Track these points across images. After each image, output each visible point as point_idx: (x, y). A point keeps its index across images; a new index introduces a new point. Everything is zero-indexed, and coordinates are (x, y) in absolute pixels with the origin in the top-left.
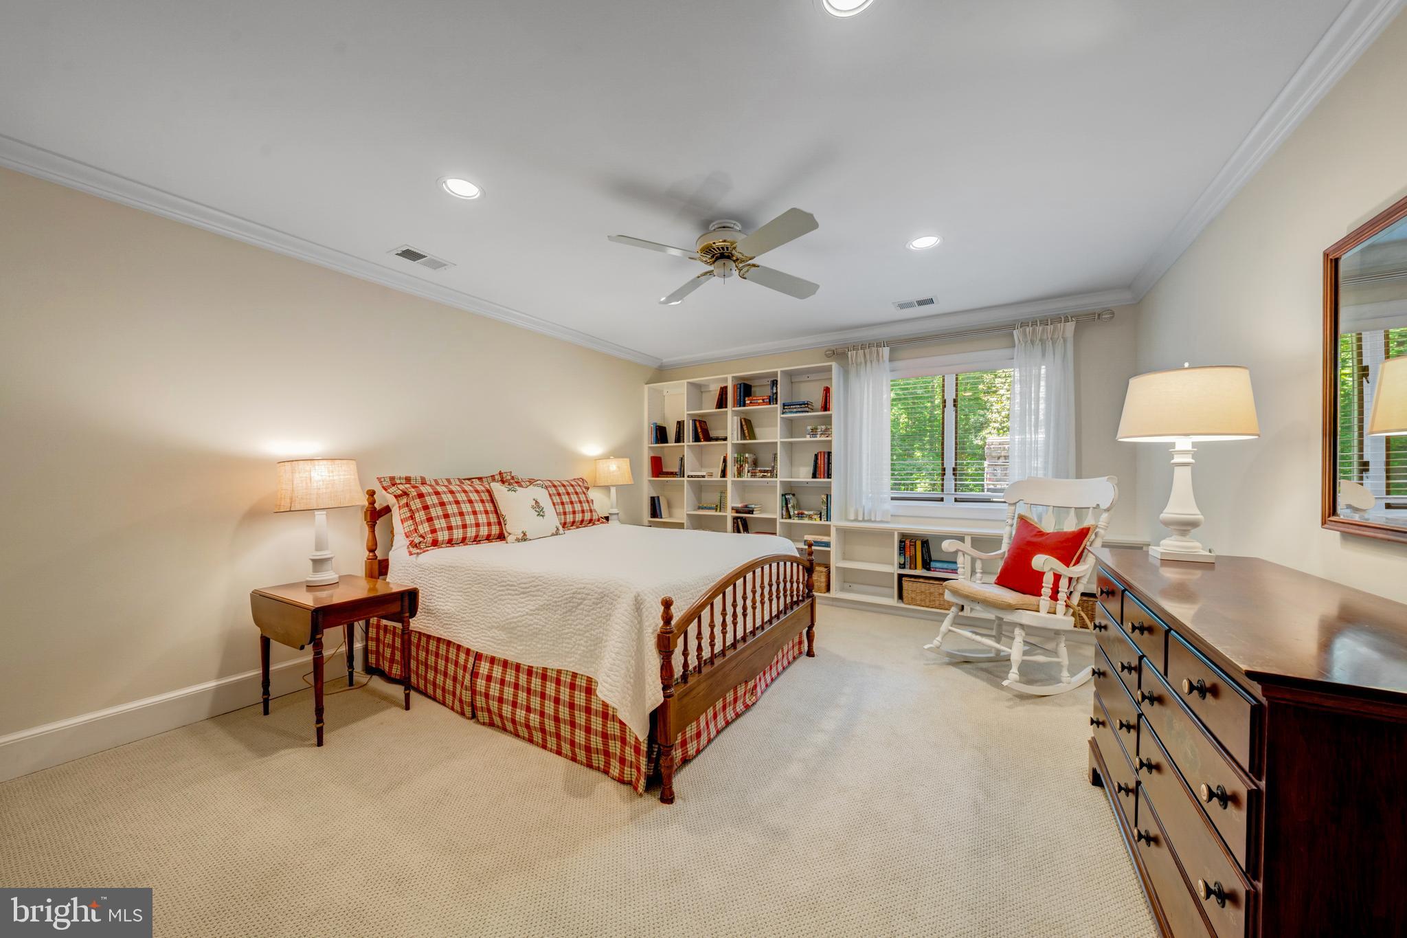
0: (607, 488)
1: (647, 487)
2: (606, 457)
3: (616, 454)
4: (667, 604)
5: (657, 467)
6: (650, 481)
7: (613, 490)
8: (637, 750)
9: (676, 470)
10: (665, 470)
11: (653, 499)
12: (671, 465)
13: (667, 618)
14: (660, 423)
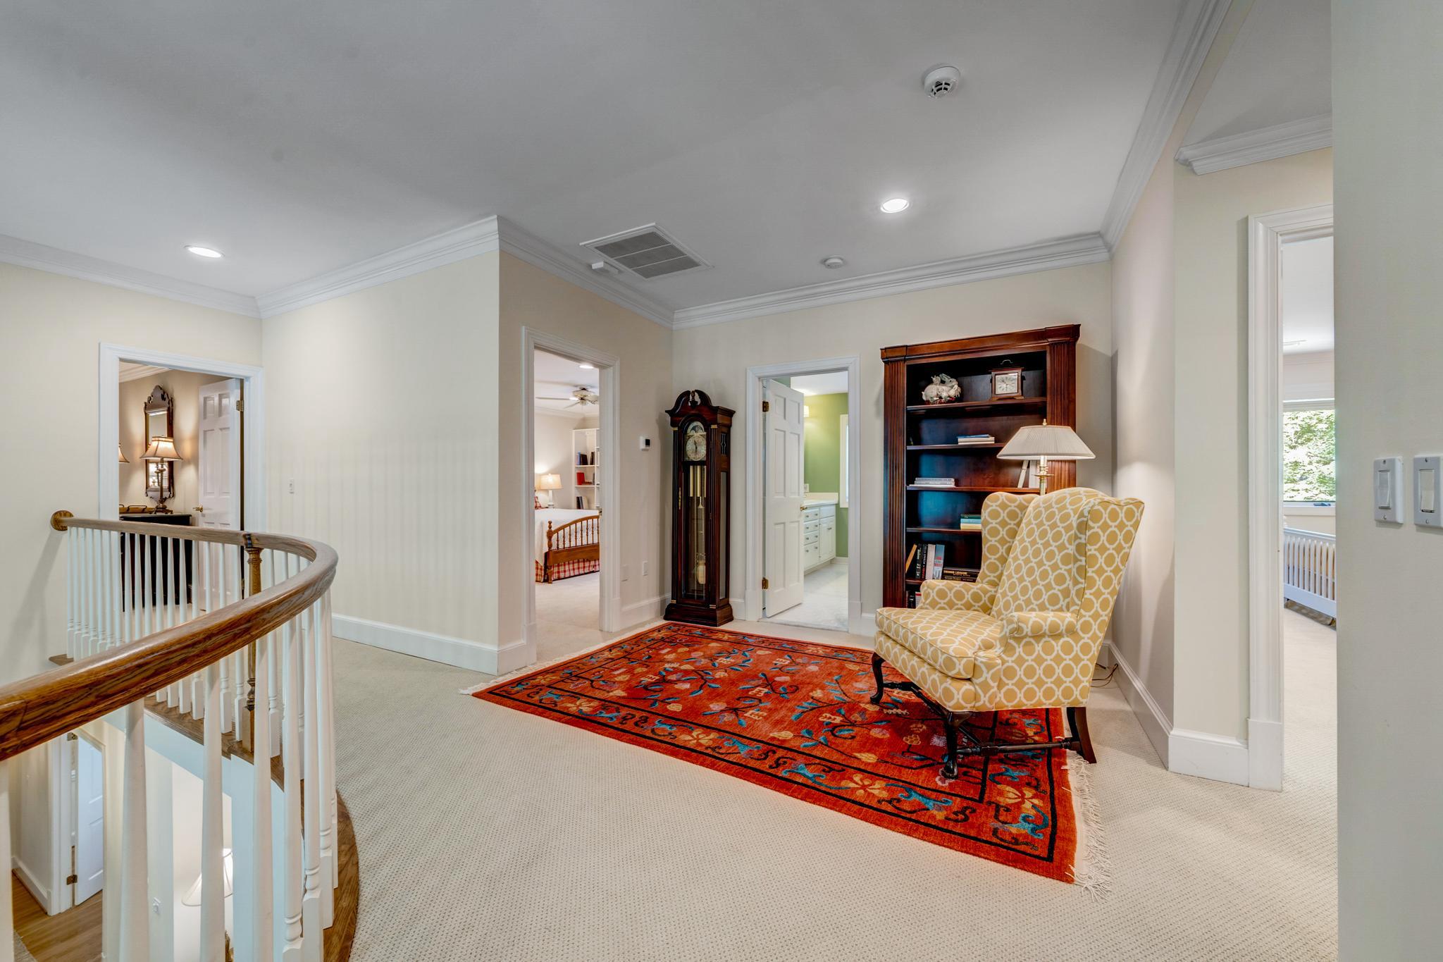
0: (546, 491)
1: (574, 490)
2: (547, 474)
3: (553, 472)
4: (550, 523)
5: (581, 479)
6: (576, 487)
7: (551, 492)
8: (541, 569)
9: (591, 481)
10: (586, 481)
11: (578, 498)
12: (588, 478)
13: (550, 527)
14: (583, 453)
